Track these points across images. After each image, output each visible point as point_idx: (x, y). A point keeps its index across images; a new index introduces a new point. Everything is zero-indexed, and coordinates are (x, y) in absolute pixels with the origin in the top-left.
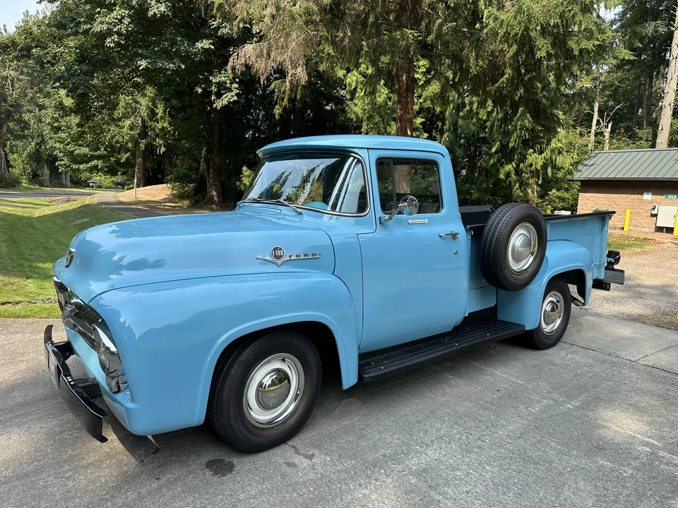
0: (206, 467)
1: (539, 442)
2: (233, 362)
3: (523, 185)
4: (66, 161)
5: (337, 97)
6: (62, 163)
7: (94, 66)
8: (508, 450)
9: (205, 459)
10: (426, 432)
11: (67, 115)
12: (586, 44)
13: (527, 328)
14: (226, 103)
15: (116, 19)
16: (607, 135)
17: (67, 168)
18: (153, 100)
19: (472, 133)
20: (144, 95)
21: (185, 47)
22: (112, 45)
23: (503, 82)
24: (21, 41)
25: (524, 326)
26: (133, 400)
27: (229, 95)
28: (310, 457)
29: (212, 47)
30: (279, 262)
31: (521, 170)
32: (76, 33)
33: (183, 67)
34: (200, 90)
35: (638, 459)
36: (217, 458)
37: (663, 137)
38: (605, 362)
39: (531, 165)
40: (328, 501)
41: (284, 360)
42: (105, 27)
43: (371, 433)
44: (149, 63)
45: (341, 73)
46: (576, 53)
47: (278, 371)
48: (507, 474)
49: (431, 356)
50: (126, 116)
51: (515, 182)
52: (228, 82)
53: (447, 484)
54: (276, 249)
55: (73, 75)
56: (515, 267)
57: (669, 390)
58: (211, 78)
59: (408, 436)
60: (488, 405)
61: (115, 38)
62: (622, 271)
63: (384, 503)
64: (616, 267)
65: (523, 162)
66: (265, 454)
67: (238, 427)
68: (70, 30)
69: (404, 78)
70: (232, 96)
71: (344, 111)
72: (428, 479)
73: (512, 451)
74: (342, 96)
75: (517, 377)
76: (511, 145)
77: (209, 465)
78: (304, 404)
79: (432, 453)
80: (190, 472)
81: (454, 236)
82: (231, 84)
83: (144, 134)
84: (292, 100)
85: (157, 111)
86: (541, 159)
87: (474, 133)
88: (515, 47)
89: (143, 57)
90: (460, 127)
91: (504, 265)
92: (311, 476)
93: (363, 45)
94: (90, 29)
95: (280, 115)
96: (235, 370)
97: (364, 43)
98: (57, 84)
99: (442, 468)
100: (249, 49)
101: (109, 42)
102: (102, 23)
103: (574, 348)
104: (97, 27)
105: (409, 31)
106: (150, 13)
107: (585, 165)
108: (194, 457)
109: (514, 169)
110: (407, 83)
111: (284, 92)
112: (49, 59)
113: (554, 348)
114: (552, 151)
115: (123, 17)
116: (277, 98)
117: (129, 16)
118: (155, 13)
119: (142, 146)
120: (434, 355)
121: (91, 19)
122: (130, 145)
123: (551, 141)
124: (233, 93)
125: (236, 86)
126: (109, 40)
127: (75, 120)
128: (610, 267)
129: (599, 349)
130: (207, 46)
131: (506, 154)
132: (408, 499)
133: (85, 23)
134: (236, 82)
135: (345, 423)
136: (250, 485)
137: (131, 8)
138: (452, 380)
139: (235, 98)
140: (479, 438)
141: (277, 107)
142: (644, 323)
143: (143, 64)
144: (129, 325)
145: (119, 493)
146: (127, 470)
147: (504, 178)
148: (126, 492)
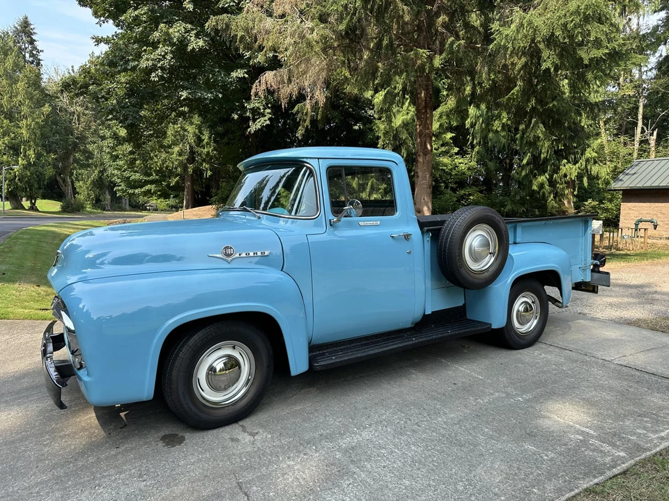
0: (161, 440)
1: (474, 428)
2: (183, 346)
3: (558, 196)
4: (123, 186)
5: (365, 117)
6: (120, 188)
7: (143, 98)
8: (440, 433)
9: (162, 434)
10: (369, 417)
11: (120, 144)
12: (597, 53)
13: (494, 327)
14: (260, 127)
15: (161, 55)
16: (653, 143)
17: (123, 192)
18: (199, 128)
19: (502, 145)
20: (192, 123)
21: (222, 77)
22: (156, 79)
23: (513, 93)
24: (81, 80)
25: (491, 324)
26: (88, 375)
27: (262, 119)
28: (253, 435)
29: (246, 76)
30: (229, 259)
31: (555, 180)
32: (125, 70)
33: (220, 96)
34: (236, 117)
35: (566, 445)
36: (174, 433)
38: (576, 361)
39: (565, 176)
40: (255, 468)
41: (234, 348)
42: (150, 63)
43: (317, 416)
44: (189, 94)
45: (368, 94)
46: (586, 62)
47: (229, 357)
48: (428, 453)
49: (385, 349)
50: (175, 143)
51: (550, 193)
52: (261, 107)
53: (369, 459)
54: (226, 248)
55: (123, 107)
56: (474, 266)
57: (631, 387)
58: (246, 105)
59: (350, 420)
60: (439, 396)
61: (159, 72)
62: (608, 273)
63: (304, 472)
64: (601, 269)
65: (557, 173)
66: (215, 431)
67: (187, 404)
68: (119, 68)
69: (423, 95)
70: (265, 121)
71: (371, 130)
72: (353, 455)
73: (443, 436)
74: (370, 116)
75: (480, 373)
76: (542, 156)
77: (164, 438)
78: (255, 387)
79: (366, 434)
80: (145, 444)
81: (407, 237)
82: (264, 109)
83: (191, 159)
84: (313, 122)
85: (203, 138)
86: (576, 169)
87: (504, 146)
88: (524, 60)
89: (184, 88)
90: (491, 140)
91: (459, 264)
92: (249, 449)
93: (378, 67)
94: (138, 65)
95: (303, 135)
96: (184, 353)
97: (380, 64)
98: (110, 116)
99: (370, 446)
100: (269, 76)
101: (154, 77)
102: (148, 60)
103: (551, 349)
104: (144, 64)
105: (421, 51)
106: (190, 48)
107: (627, 174)
108: (153, 431)
109: (548, 180)
110: (426, 100)
111: (306, 114)
112: (104, 94)
113: (530, 348)
114: (587, 161)
115: (166, 53)
116: (300, 120)
117: (172, 52)
118: (193, 48)
119: (190, 171)
120: (388, 348)
121: (138, 56)
122: (179, 169)
123: (585, 150)
124: (266, 118)
125: (269, 111)
126: (153, 75)
127: (128, 148)
128: (595, 269)
129: (576, 349)
130: (241, 75)
131: (538, 165)
132: (327, 470)
133: (134, 60)
134: (269, 108)
135: (298, 408)
136: (193, 454)
137: (172, 44)
138: (413, 374)
139: (268, 122)
140: (416, 424)
141: (300, 128)
142: (639, 326)
143: (184, 94)
144: (87, 311)
145: (82, 458)
146: (95, 440)
147: (537, 189)
148: (88, 457)
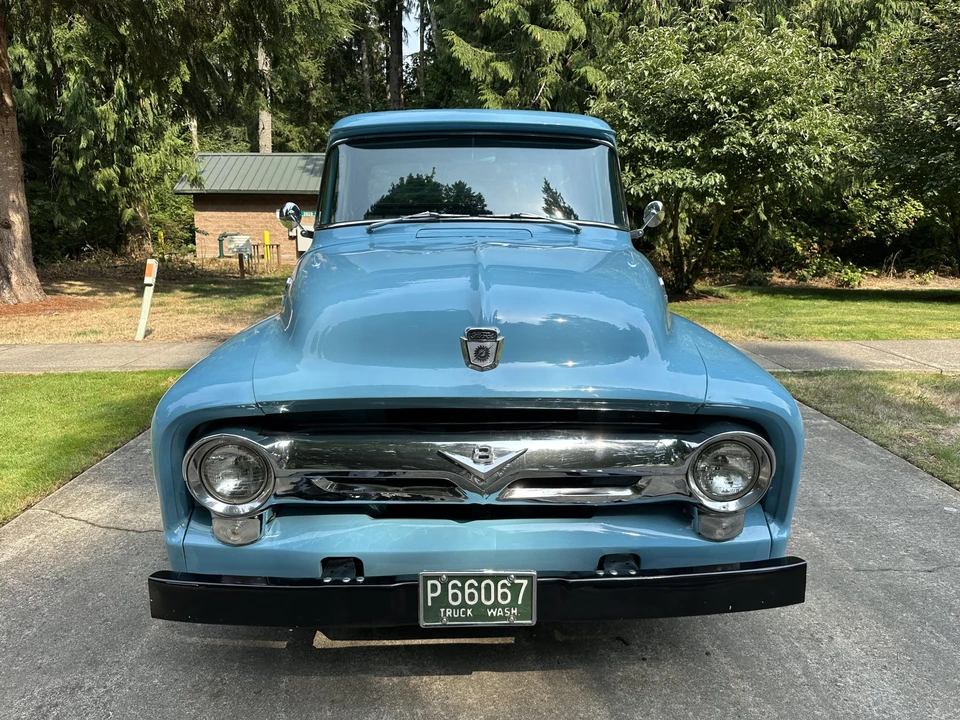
16: (194, 131)
31: (128, 177)
37: (266, 140)
39: (139, 170)
65: (129, 166)
76: (109, 136)
86: (155, 162)
109: (118, 175)
114: (169, 150)
145: (729, 696)
146: (661, 677)
147: (104, 189)
148: (728, 688)
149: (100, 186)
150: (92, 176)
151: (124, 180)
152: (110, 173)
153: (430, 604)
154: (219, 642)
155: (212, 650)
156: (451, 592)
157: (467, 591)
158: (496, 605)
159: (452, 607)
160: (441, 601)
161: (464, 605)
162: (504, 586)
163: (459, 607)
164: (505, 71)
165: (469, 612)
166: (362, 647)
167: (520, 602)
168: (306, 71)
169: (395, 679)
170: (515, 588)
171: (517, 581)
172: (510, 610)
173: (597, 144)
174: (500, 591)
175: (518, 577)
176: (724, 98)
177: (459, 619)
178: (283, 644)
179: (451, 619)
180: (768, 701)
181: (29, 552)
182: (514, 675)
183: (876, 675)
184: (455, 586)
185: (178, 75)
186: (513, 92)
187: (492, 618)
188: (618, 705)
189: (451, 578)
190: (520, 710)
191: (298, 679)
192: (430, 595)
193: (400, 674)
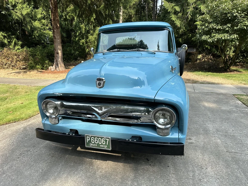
5: (7, 8)
23: (102, 7)
30: (173, 71)
39: (90, 40)
54: (172, 67)
65: (87, 39)
76: (83, 32)
80: (173, 159)
86: (93, 38)
109: (85, 41)
131: (81, 36)
136: (195, 153)
145: (168, 178)
146: (152, 170)
147: (82, 45)
148: (169, 176)
149: (81, 44)
150: (79, 42)
151: (87, 42)
152: (83, 41)
153: (87, 142)
154: (58, 146)
155: (56, 147)
156: (92, 140)
157: (95, 140)
158: (102, 144)
159: (92, 143)
160: (90, 141)
161: (95, 143)
162: (103, 140)
163: (94, 144)
164: (178, 9)
165: (96, 145)
166: (87, 151)
167: (107, 144)
168: (131, 13)
169: (90, 160)
170: (106, 141)
171: (106, 139)
172: (105, 146)
173: (165, 30)
174: (103, 141)
175: (106, 138)
176: (239, 12)
177: (94, 146)
178: (71, 148)
179: (92, 146)
180: (177, 180)
181: (34, 123)
182: (116, 163)
183: (214, 180)
184: (93, 139)
185: (93, 17)
186: (180, 14)
187: (101, 147)
188: (137, 174)
189: (92, 137)
190: (113, 171)
191: (70, 156)
192: (87, 140)
193: (91, 159)
